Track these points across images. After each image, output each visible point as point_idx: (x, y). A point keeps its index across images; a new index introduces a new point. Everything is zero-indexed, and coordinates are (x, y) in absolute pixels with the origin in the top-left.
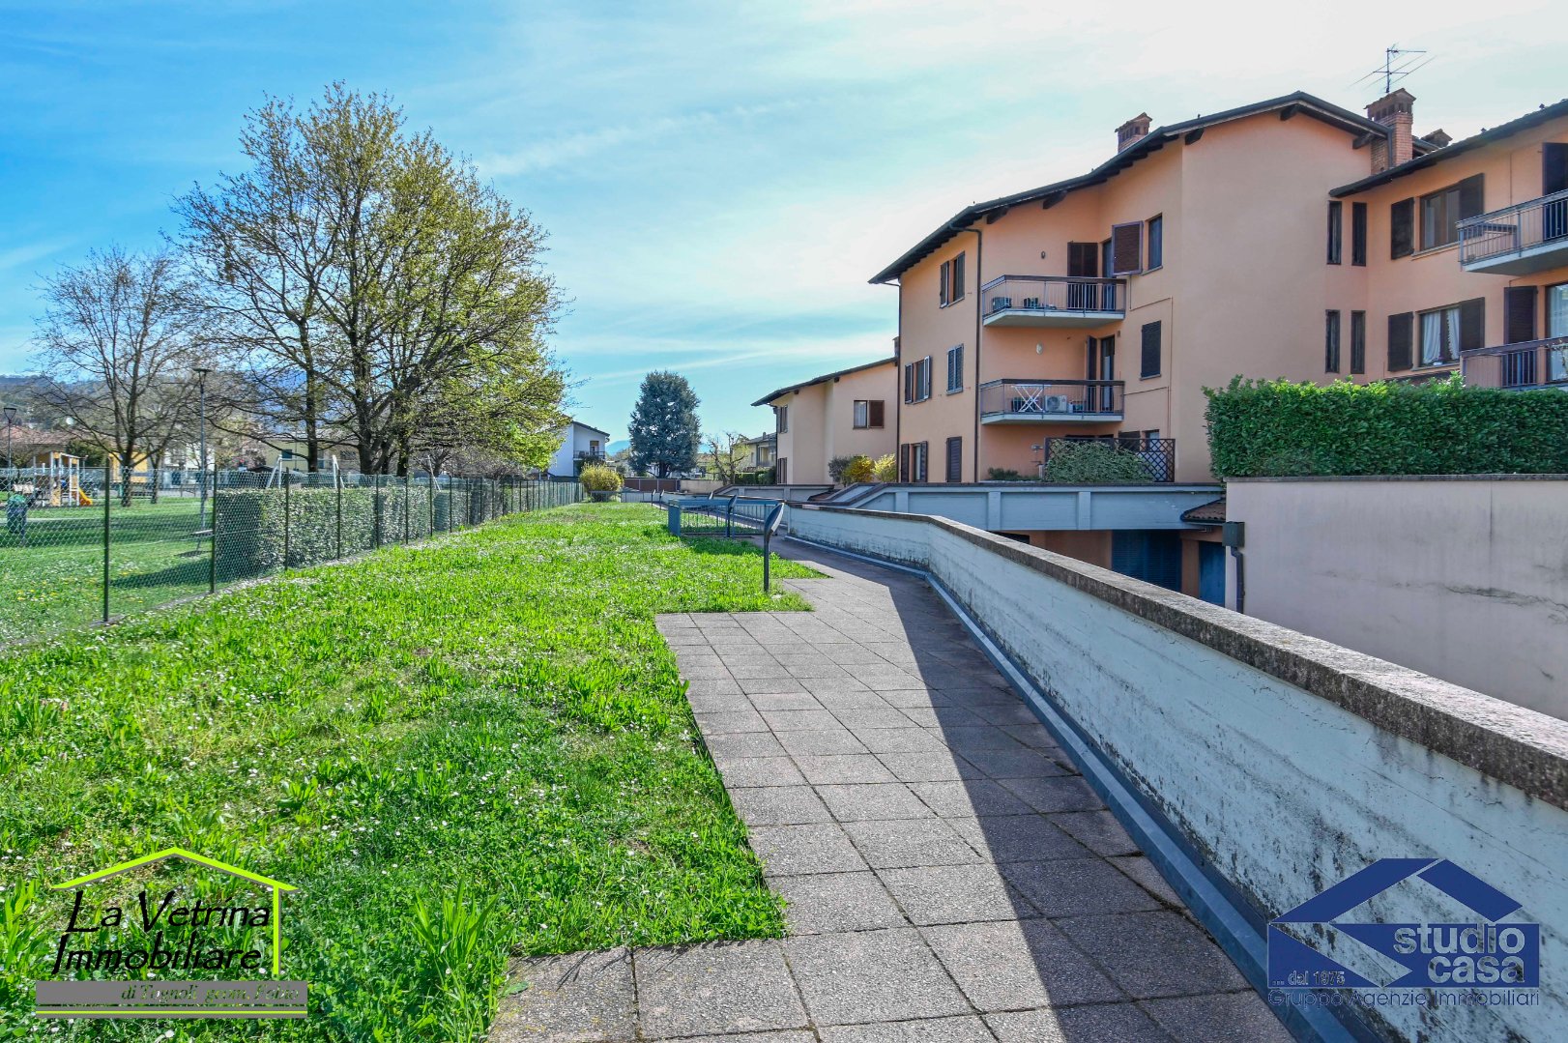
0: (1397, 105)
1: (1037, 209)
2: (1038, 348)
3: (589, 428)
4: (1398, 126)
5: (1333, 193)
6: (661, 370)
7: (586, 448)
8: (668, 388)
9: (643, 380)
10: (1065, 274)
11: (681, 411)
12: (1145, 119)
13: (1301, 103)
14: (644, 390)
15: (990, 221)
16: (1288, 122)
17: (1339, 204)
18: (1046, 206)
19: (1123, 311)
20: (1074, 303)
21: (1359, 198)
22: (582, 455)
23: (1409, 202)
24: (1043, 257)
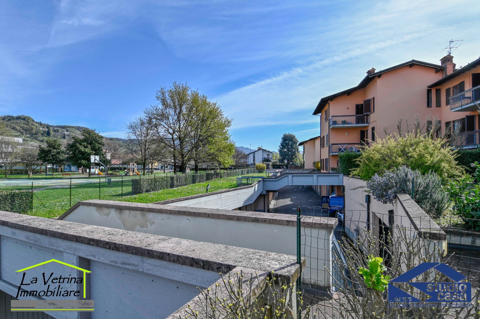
0: (448, 59)
1: (346, 96)
2: (347, 134)
3: (266, 151)
4: (447, 66)
5: (429, 87)
6: (287, 133)
7: (266, 156)
8: (289, 139)
9: (282, 136)
10: (355, 114)
11: (293, 145)
12: (373, 70)
13: (414, 63)
14: (282, 139)
15: (331, 101)
16: (412, 68)
17: (431, 90)
18: (348, 95)
19: (369, 123)
20: (358, 122)
21: (438, 87)
22: (264, 158)
23: (450, 88)
24: (348, 109)
